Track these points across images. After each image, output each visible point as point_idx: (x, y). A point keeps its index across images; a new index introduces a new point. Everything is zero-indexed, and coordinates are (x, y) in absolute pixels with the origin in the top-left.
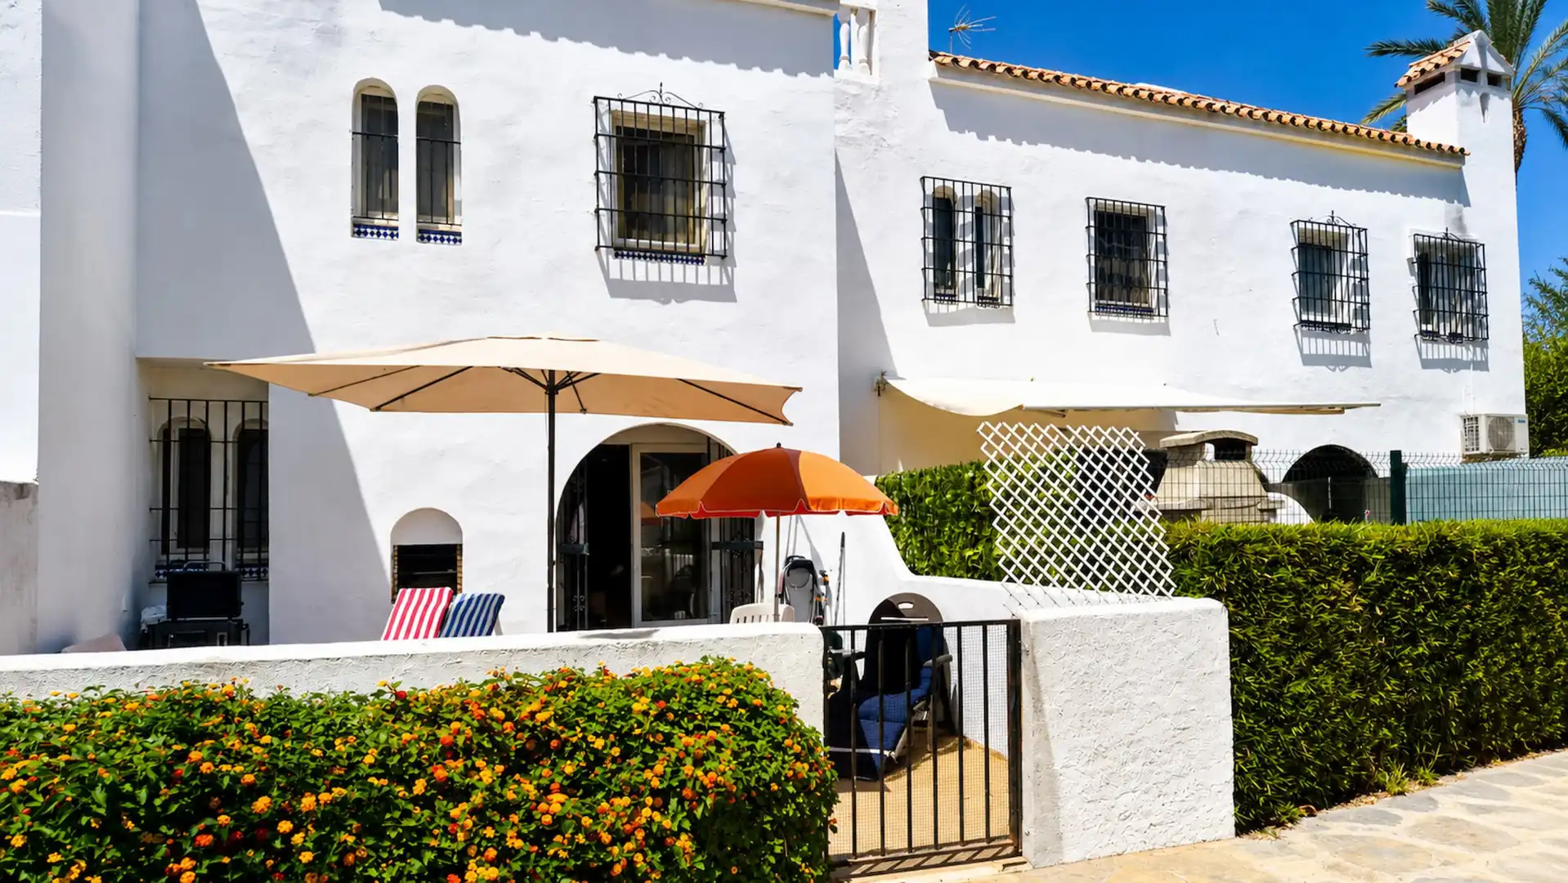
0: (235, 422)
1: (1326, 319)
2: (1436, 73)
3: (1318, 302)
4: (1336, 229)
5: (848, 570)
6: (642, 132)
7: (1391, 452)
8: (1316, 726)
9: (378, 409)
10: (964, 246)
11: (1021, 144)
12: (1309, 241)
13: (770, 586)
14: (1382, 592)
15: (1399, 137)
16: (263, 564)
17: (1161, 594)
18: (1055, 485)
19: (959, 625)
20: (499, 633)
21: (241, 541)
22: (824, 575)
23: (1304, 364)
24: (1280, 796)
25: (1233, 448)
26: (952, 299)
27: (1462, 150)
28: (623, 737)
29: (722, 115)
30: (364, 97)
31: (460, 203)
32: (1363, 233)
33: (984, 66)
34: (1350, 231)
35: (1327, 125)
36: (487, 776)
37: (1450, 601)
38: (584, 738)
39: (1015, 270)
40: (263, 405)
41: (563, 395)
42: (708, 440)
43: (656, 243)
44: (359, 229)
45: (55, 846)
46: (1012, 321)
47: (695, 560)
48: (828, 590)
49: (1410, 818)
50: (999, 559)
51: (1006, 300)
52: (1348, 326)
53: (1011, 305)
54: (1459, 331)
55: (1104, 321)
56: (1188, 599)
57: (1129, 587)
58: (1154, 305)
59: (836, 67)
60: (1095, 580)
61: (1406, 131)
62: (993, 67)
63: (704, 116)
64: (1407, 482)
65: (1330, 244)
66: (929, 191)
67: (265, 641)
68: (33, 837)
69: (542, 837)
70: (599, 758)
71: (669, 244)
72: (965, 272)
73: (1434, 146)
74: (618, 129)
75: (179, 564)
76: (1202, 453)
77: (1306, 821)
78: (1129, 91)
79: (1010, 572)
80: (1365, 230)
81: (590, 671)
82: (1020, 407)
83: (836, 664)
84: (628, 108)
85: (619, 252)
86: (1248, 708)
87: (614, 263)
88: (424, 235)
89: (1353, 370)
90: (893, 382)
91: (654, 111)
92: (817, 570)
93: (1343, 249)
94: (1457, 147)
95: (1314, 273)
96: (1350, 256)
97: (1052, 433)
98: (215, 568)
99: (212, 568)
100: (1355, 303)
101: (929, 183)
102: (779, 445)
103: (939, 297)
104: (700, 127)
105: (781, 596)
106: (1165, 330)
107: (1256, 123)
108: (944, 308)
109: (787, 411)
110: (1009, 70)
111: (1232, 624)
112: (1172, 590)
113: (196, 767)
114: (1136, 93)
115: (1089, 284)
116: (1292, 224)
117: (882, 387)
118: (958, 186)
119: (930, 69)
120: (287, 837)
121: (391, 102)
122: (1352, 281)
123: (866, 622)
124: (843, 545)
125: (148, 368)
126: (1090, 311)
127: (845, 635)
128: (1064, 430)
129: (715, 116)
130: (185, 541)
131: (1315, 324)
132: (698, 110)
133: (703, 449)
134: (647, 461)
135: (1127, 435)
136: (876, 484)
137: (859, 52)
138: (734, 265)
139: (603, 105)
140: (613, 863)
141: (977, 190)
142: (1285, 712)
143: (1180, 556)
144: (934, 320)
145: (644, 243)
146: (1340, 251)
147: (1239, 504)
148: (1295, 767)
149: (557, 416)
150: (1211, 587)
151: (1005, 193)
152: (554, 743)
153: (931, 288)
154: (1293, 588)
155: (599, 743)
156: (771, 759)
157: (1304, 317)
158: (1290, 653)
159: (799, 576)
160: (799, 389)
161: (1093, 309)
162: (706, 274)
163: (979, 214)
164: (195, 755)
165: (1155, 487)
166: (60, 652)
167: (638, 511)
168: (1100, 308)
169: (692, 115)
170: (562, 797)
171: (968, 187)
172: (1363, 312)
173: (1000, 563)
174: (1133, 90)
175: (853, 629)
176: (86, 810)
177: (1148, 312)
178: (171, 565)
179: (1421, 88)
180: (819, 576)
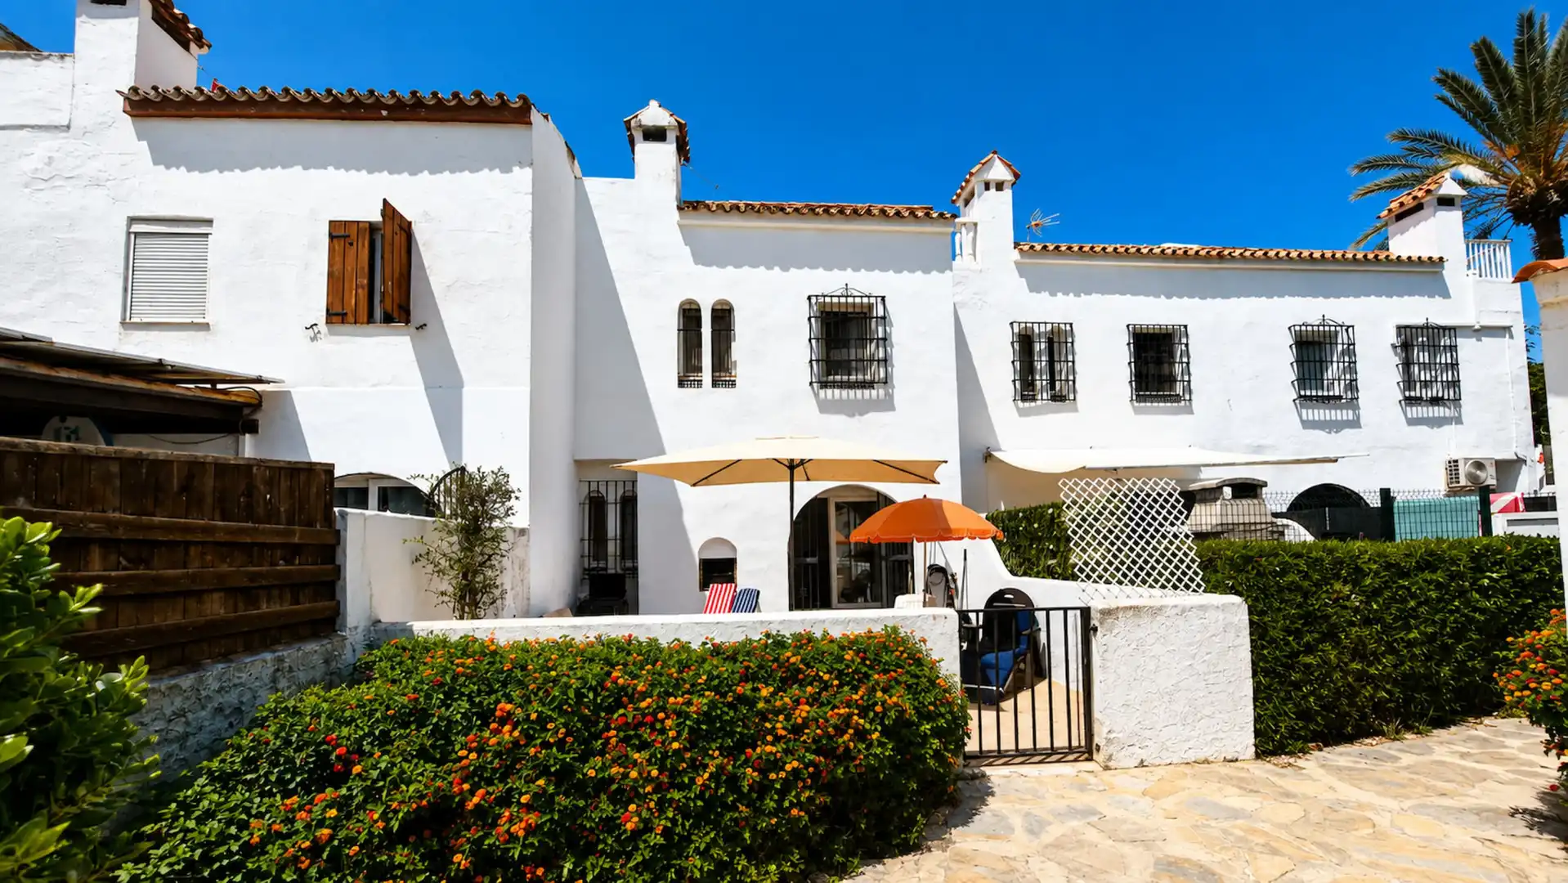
0: (620, 492)
1: (1320, 394)
2: (1415, 203)
3: (1313, 382)
4: (1327, 328)
5: (969, 575)
6: (836, 314)
7: (1381, 489)
8: (1321, 686)
9: (694, 485)
10: (1041, 364)
11: (1079, 296)
12: (1304, 339)
13: (920, 584)
14: (1376, 593)
15: (1382, 256)
16: (635, 570)
17: (1194, 591)
18: (1113, 519)
19: (1048, 610)
20: (760, 611)
21: (623, 557)
22: (953, 576)
23: (1304, 428)
24: (1293, 734)
25: (1247, 490)
26: (1034, 399)
27: (1441, 259)
28: (840, 674)
29: (883, 298)
30: (684, 310)
31: (735, 362)
32: (1350, 330)
33: (1051, 248)
34: (1338, 328)
35: (1317, 255)
36: (765, 692)
37: (1439, 600)
38: (817, 674)
39: (1077, 376)
40: (634, 482)
41: (798, 471)
42: (878, 494)
43: (845, 378)
44: (681, 384)
45: (552, 720)
46: (1076, 410)
47: (871, 566)
48: (956, 587)
49: (1407, 759)
50: (1074, 568)
51: (1072, 397)
52: (1340, 397)
53: (1074, 399)
54: (1440, 395)
55: (1142, 407)
56: (1216, 596)
57: (1181, 586)
58: (1181, 394)
59: (954, 260)
60: (1156, 581)
61: (1388, 249)
62: (1057, 248)
63: (873, 300)
64: (1396, 510)
65: (1322, 340)
66: (1016, 330)
67: (636, 612)
68: (540, 714)
69: (797, 730)
70: (826, 686)
71: (853, 378)
72: (1042, 380)
73: (1414, 258)
74: (822, 312)
75: (594, 569)
76: (1222, 493)
77: (1316, 753)
78: (1157, 251)
79: (1083, 576)
80: (1353, 326)
81: (818, 634)
82: (1084, 467)
83: (966, 633)
84: (828, 300)
85: (824, 385)
86: (1267, 672)
87: (822, 393)
88: (715, 384)
89: (1347, 432)
90: (996, 454)
91: (843, 300)
92: (949, 572)
93: (1333, 341)
94: (1436, 256)
95: (1309, 361)
96: (1340, 347)
97: (1111, 484)
98: (611, 571)
99: (610, 571)
100: (1345, 380)
101: (1016, 326)
102: (925, 496)
103: (1024, 399)
104: (870, 306)
105: (927, 590)
106: (1189, 411)
107: (1258, 260)
108: (1027, 405)
109: (937, 475)
110: (1070, 248)
111: (1250, 613)
112: (1202, 588)
113: (615, 681)
114: (1162, 252)
115: (1131, 382)
116: (1289, 328)
117: (988, 456)
118: (1036, 326)
119: (1016, 255)
120: (662, 721)
121: (699, 310)
122: (1341, 365)
123: (982, 607)
124: (965, 559)
125: (579, 464)
126: (1132, 399)
127: (972, 616)
128: (1118, 480)
129: (879, 299)
130: (596, 559)
131: (1311, 398)
132: (869, 297)
133: (875, 499)
134: (839, 507)
135: (1166, 483)
136: (987, 518)
137: (967, 249)
138: (893, 387)
139: (814, 300)
140: (838, 747)
141: (1049, 327)
142: (1295, 677)
143: (1208, 565)
144: (1022, 413)
145: (838, 378)
146: (1331, 344)
147: (1253, 528)
148: (1305, 715)
149: (795, 483)
150: (1233, 587)
151: (1068, 328)
152: (801, 676)
153: (1019, 394)
154: (1299, 588)
155: (826, 677)
156: (929, 691)
157: (1302, 393)
158: (1298, 634)
159: (938, 576)
160: (946, 462)
161: (1134, 398)
162: (876, 393)
163: (1050, 342)
164: (615, 674)
165: (1187, 518)
166: (541, 617)
167: (834, 536)
168: (1140, 398)
169: (865, 300)
170: (807, 708)
171: (1042, 326)
172: (1352, 386)
173: (1076, 570)
174: (1159, 250)
175: (977, 612)
176: (566, 702)
177: (1177, 398)
178: (589, 570)
179: (1400, 217)
180: (950, 578)
